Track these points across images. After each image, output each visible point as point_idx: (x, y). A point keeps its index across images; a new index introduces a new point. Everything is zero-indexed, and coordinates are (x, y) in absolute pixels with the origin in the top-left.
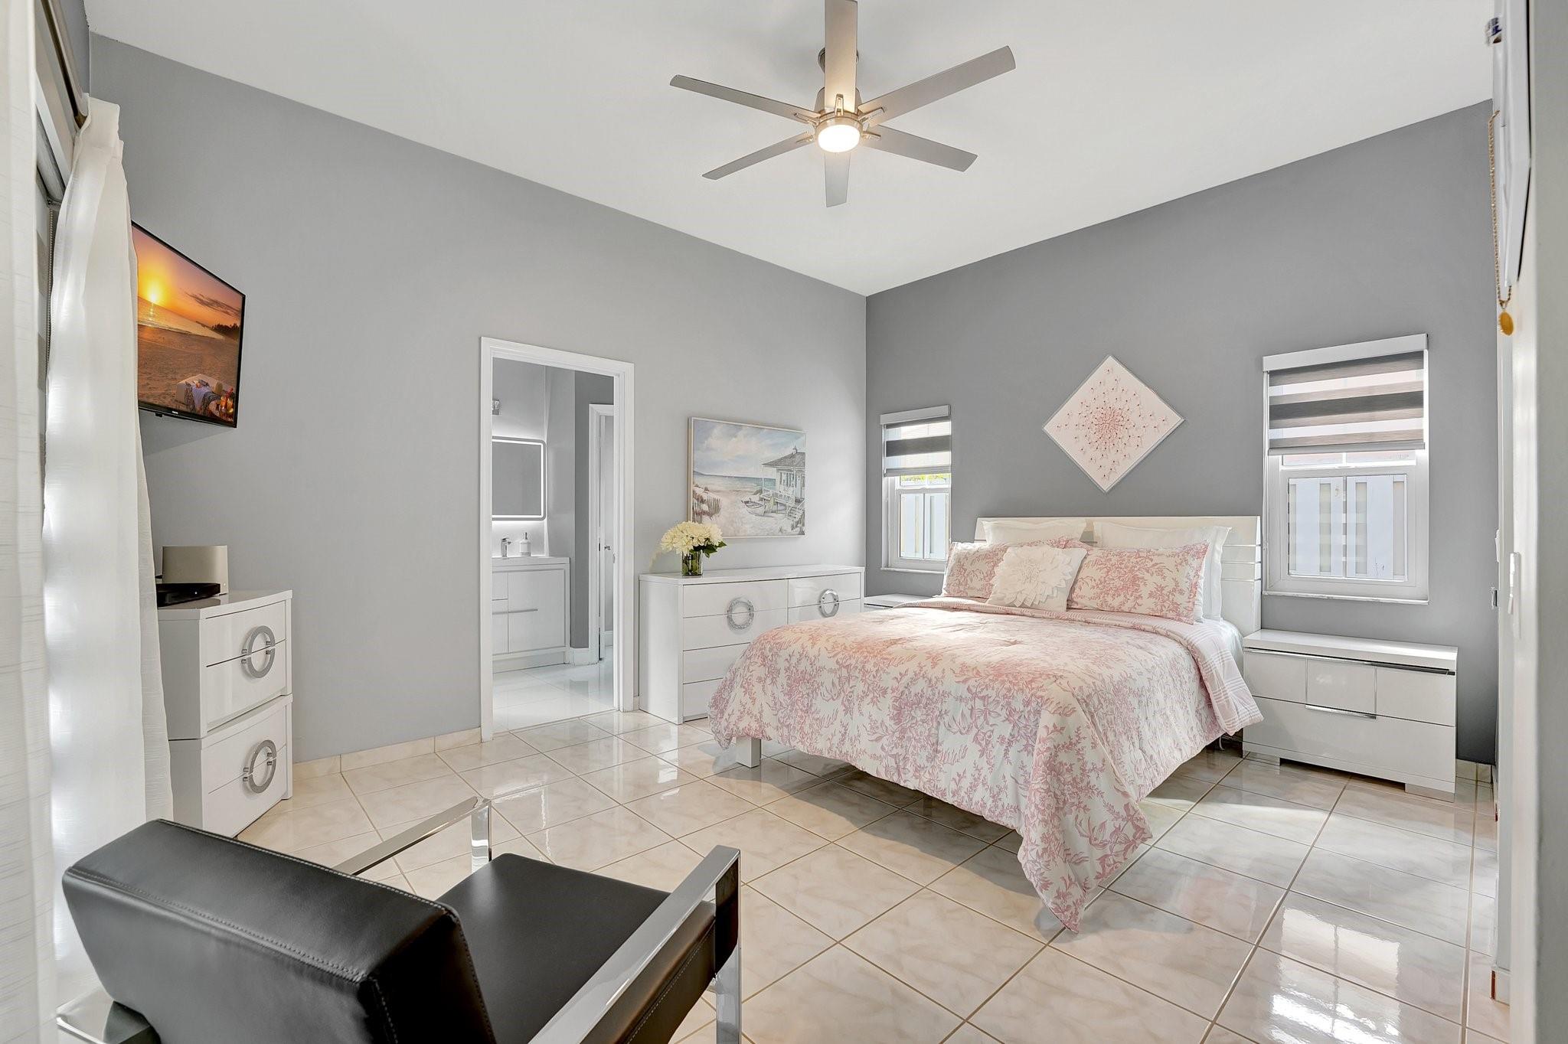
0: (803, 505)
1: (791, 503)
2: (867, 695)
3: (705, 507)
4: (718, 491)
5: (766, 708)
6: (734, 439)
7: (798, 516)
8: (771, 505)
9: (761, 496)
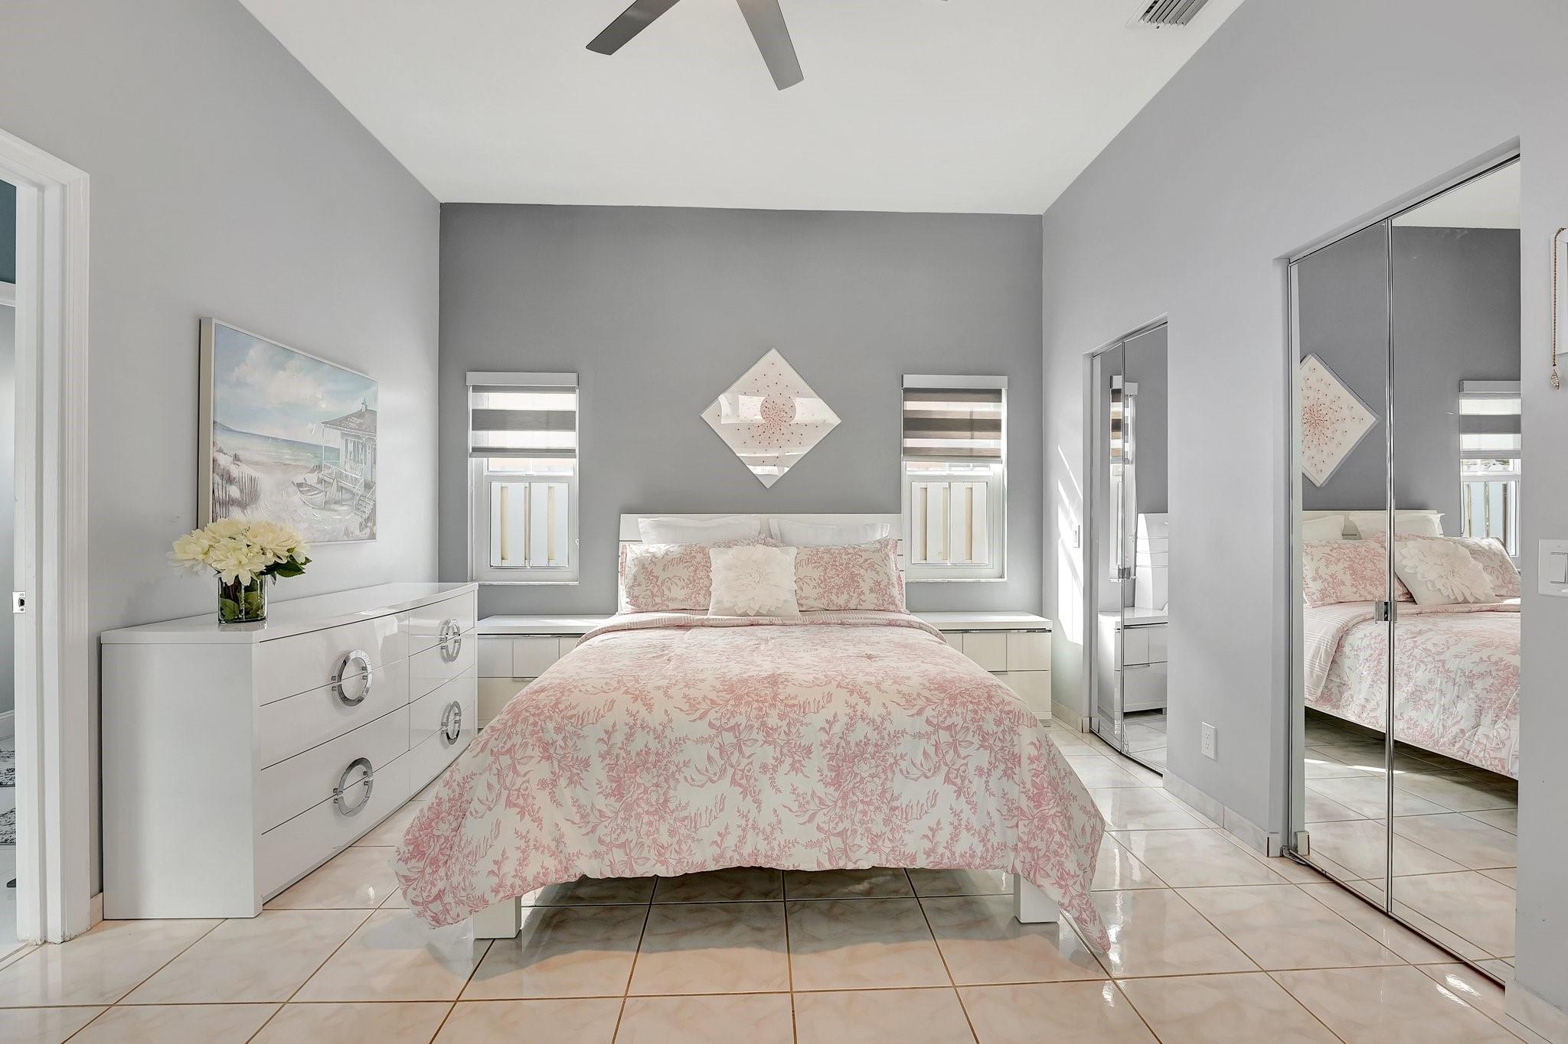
0: (373, 493)
1: (359, 490)
2: (782, 762)
3: (234, 492)
4: (256, 463)
5: (567, 828)
6: (281, 373)
7: (368, 511)
8: (333, 492)
9: (321, 476)
